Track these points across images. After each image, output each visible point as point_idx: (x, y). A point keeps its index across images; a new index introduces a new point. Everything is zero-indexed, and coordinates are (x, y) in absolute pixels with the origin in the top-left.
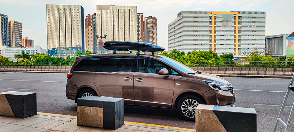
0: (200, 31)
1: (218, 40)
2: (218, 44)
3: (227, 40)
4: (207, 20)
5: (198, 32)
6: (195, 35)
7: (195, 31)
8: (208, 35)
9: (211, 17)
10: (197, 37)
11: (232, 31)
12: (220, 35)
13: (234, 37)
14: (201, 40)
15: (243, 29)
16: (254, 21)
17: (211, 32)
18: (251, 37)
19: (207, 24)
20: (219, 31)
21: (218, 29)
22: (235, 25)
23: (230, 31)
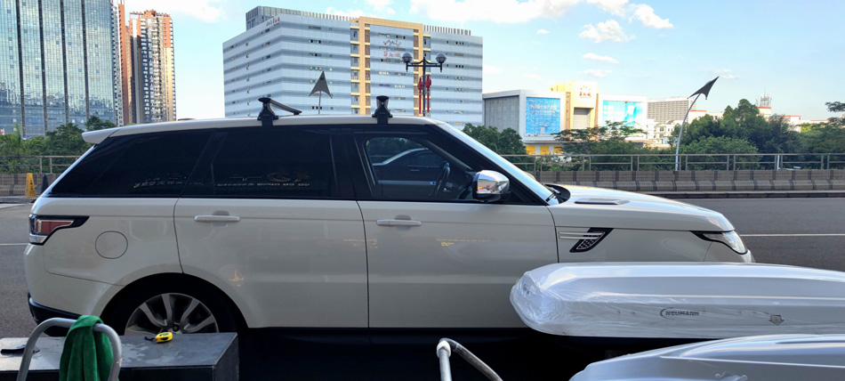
0: (327, 69)
1: (374, 97)
3: (396, 98)
4: (346, 38)
6: (314, 81)
7: (314, 68)
8: (348, 83)
9: (355, 33)
11: (409, 75)
12: (381, 85)
15: (434, 70)
16: (459, 51)
17: (356, 74)
18: (453, 93)
19: (346, 51)
20: (376, 72)
21: (374, 66)
22: (416, 60)
23: (403, 74)
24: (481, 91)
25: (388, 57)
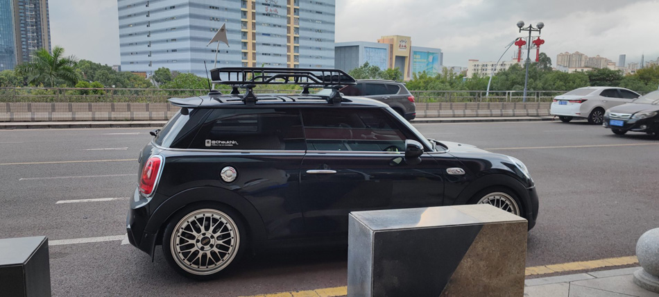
0: (223, 19)
1: (259, 44)
2: (259, 54)
3: (274, 45)
5: (220, 23)
6: (214, 30)
7: (213, 19)
8: (239, 32)
11: (284, 27)
12: (264, 34)
13: (286, 39)
15: (302, 24)
16: (318, 10)
17: (245, 25)
18: (314, 42)
19: (238, 6)
20: (260, 24)
21: (259, 18)
22: (289, 16)
23: (280, 26)
24: (334, 41)
25: (269, 12)
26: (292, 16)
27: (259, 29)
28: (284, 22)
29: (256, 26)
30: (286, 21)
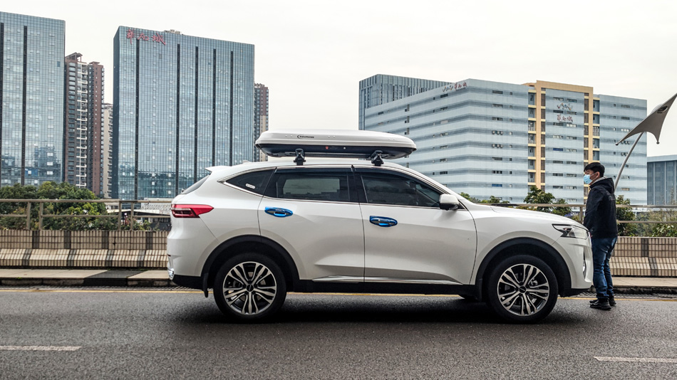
0: (507, 133)
1: (549, 162)
2: (549, 174)
3: (568, 163)
4: (525, 102)
5: (504, 137)
6: (496, 145)
7: (496, 132)
8: (526, 147)
9: (532, 96)
10: (499, 150)
11: (580, 139)
12: (555, 149)
13: (582, 155)
14: (511, 160)
15: (602, 134)
16: (625, 116)
17: (532, 138)
18: (620, 157)
19: (524, 115)
20: (551, 137)
21: (549, 129)
22: (586, 124)
23: (575, 138)
24: (646, 155)
25: (561, 120)
26: (591, 124)
27: (549, 143)
28: (580, 133)
29: (546, 140)
30: (582, 131)
